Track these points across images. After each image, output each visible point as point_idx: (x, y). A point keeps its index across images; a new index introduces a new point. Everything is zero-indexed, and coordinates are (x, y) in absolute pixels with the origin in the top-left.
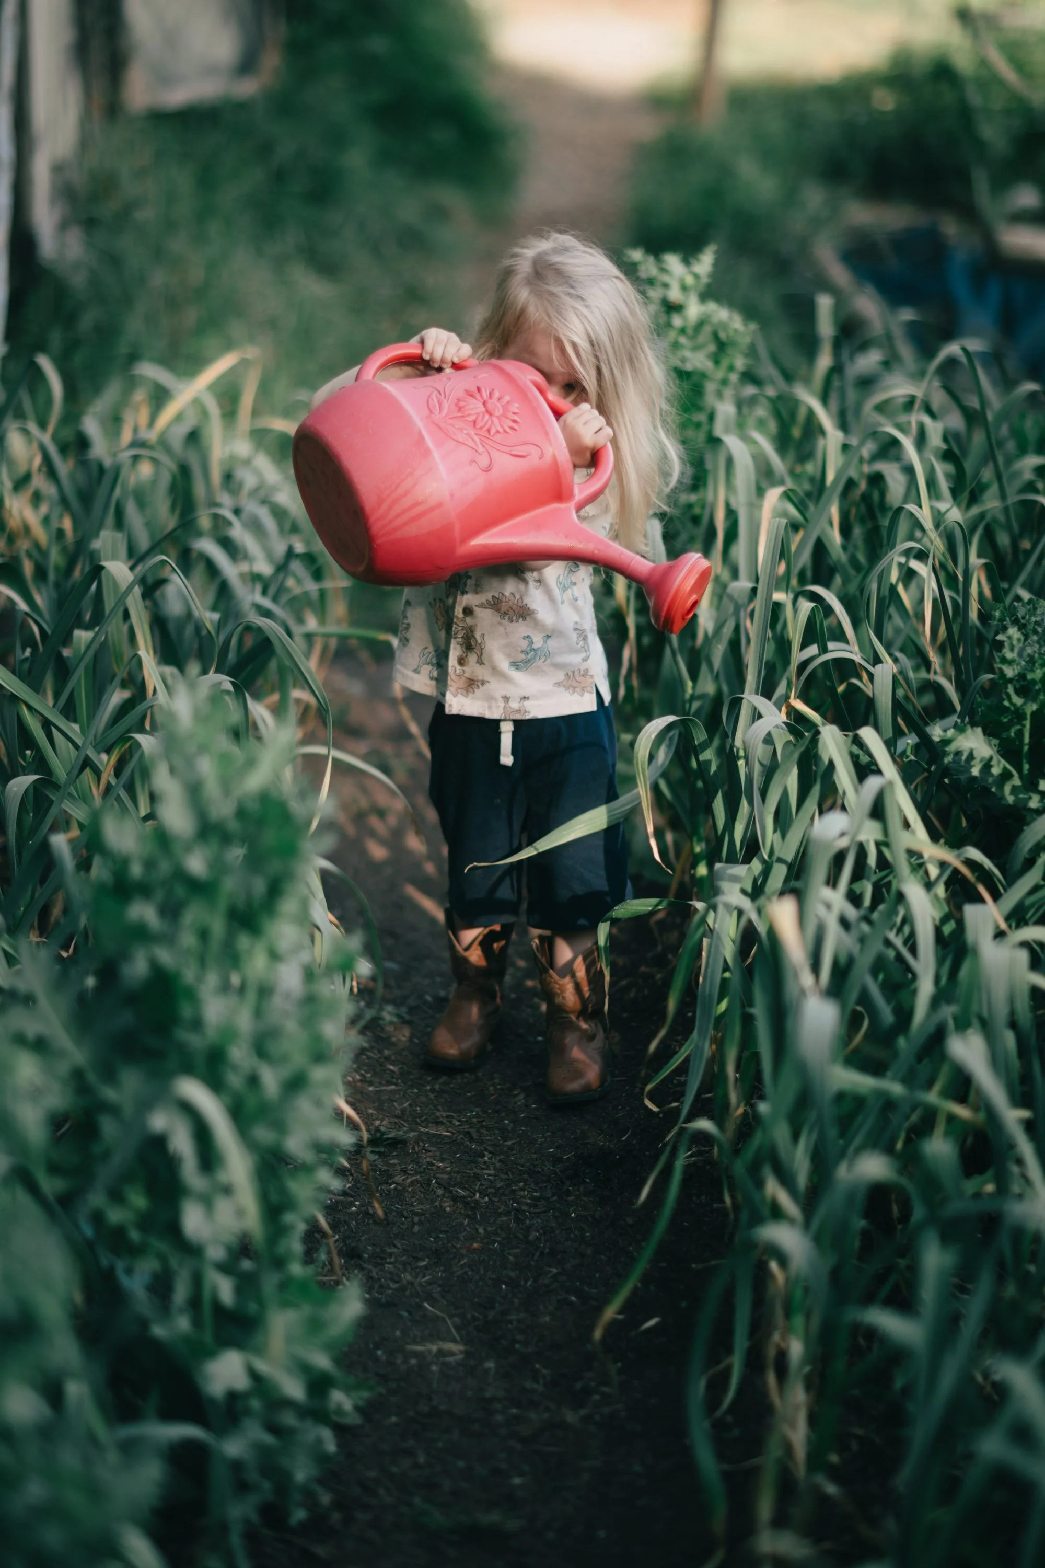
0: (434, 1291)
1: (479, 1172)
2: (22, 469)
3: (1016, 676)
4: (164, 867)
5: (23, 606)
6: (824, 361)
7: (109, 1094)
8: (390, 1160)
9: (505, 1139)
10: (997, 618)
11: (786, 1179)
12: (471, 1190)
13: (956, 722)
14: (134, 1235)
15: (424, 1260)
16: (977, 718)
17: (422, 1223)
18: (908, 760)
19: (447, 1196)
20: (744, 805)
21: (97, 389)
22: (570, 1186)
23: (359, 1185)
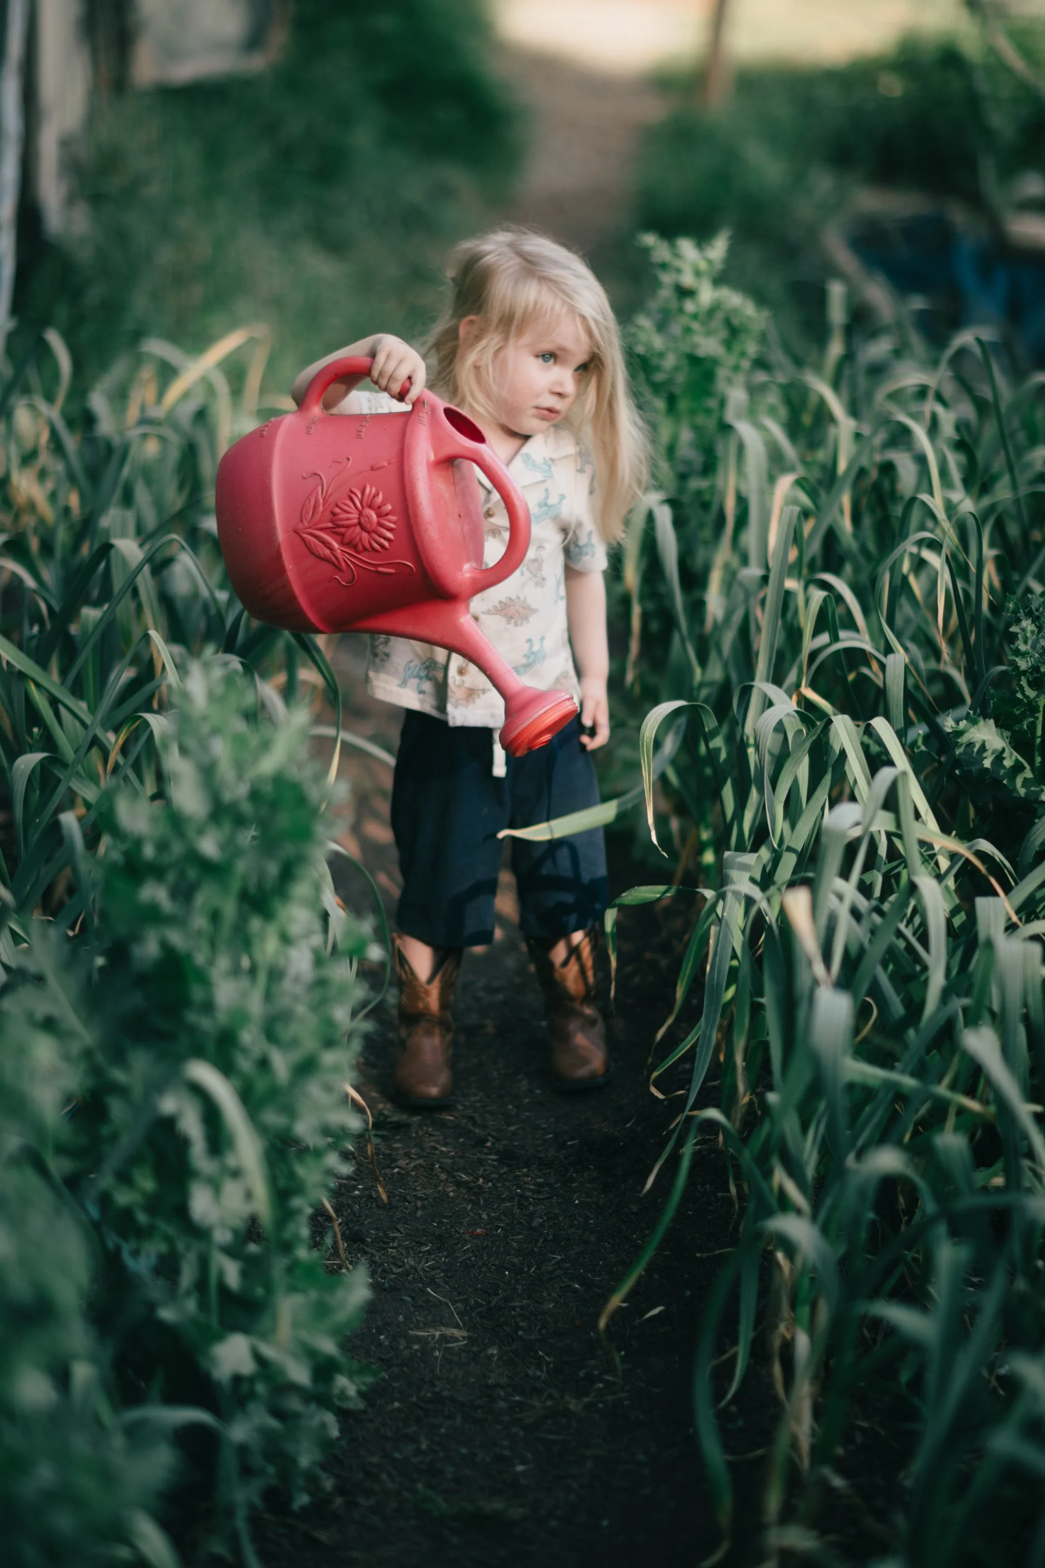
0: (437, 1276)
1: (483, 1157)
2: (28, 445)
3: (1029, 668)
4: (177, 849)
5: (30, 582)
6: (836, 349)
7: (118, 1075)
8: (394, 1144)
9: (509, 1124)
10: (1011, 609)
11: (794, 1170)
12: (475, 1175)
13: (968, 713)
14: (142, 1218)
15: (427, 1245)
16: (990, 711)
17: (425, 1208)
18: (919, 751)
19: (450, 1180)
20: (754, 794)
21: (104, 365)
22: (573, 1173)
23: (362, 1169)
